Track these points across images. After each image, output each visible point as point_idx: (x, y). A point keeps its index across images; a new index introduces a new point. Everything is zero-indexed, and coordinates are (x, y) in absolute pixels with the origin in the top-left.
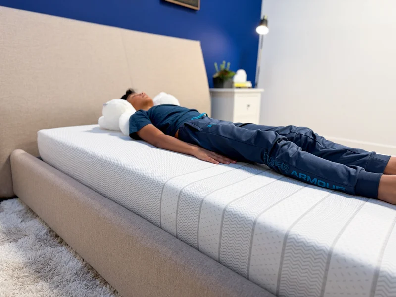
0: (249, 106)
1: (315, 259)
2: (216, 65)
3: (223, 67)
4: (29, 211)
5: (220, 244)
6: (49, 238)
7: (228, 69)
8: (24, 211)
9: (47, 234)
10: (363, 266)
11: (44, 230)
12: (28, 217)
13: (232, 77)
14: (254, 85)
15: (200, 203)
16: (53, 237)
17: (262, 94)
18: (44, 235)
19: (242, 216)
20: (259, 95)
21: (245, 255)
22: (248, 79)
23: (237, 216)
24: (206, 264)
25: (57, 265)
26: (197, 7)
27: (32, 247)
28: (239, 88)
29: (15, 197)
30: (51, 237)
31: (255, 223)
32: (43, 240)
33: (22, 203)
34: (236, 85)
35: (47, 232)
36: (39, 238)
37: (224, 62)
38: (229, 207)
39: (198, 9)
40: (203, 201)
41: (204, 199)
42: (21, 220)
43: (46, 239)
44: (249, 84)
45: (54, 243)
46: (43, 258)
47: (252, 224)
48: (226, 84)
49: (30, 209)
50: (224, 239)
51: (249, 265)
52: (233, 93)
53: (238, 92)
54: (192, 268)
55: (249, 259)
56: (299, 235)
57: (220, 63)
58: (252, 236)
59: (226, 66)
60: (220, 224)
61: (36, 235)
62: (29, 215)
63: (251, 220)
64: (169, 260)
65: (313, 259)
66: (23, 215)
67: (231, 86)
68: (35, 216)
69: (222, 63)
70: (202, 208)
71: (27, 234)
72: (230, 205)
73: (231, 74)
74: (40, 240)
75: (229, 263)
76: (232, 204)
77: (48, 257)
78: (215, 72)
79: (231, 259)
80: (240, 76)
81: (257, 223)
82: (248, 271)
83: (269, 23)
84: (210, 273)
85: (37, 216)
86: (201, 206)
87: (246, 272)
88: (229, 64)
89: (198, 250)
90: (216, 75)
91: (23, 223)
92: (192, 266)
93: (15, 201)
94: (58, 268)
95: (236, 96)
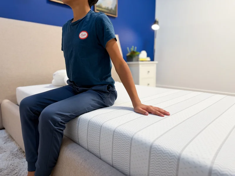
0: (149, 72)
1: (170, 162)
2: (128, 48)
3: (132, 49)
4: (10, 137)
5: (112, 155)
6: (19, 153)
7: (135, 50)
8: (7, 137)
9: (18, 151)
10: (201, 167)
11: (17, 148)
12: (9, 140)
13: (138, 55)
14: (152, 59)
15: (100, 128)
16: (21, 153)
17: (157, 64)
18: (16, 151)
19: (125, 134)
20: (155, 65)
21: (127, 161)
22: (148, 56)
23: (125, 136)
24: (102, 168)
25: (20, 170)
26: (116, 15)
27: (7, 159)
28: (143, 61)
29: (4, 129)
30: (20, 152)
31: (132, 139)
32: (14, 155)
33: (7, 132)
34: (140, 59)
35: (18, 149)
36: (13, 153)
37: (133, 47)
38: (117, 129)
39: (117, 16)
40: (101, 126)
41: (102, 125)
42: (4, 142)
43: (16, 154)
44: (149, 59)
45: (21, 156)
46: (13, 166)
47: (130, 140)
48: (134, 59)
49: (10, 136)
50: (114, 151)
51: (130, 168)
52: (138, 64)
53: (142, 64)
54: (94, 170)
55: (130, 164)
56: (159, 145)
57: (130, 48)
58: (131, 148)
59: (134, 48)
60: (112, 141)
61: (11, 151)
62: (10, 139)
63: (130, 137)
64: (80, 165)
65: (168, 162)
66: (6, 139)
67: (138, 60)
68: (13, 140)
69: (132, 47)
70: (101, 131)
71: (5, 151)
72: (118, 128)
73: (138, 53)
74: (13, 154)
75: (118, 167)
76: (119, 127)
77: (16, 165)
78: (128, 53)
79: (119, 165)
80: (143, 55)
81: (133, 139)
82: (130, 172)
83: (159, 23)
84: (104, 174)
85: (14, 140)
86: (101, 130)
87: (129, 173)
88: (136, 48)
89: (101, 159)
90: (128, 54)
91: (5, 144)
92: (94, 169)
93: (3, 131)
94: (20, 172)
95: (141, 66)
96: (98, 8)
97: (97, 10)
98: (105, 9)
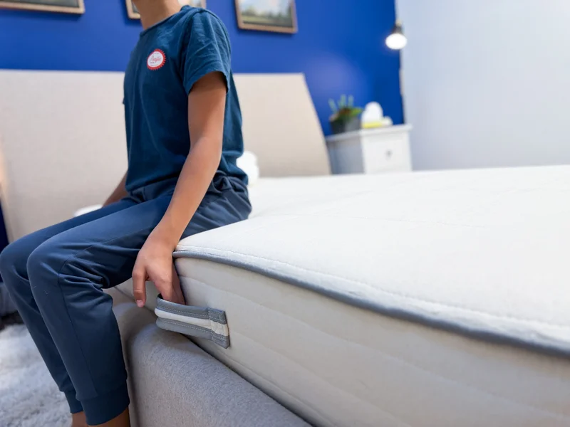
0: (389, 153)
2: (331, 102)
3: (342, 103)
7: (350, 105)
13: (359, 117)
17: (410, 132)
20: (405, 135)
22: (385, 114)
26: (291, 26)
34: (366, 124)
37: (343, 97)
39: (295, 30)
44: (388, 121)
48: (349, 126)
52: (359, 137)
53: (369, 135)
57: (337, 99)
59: (347, 101)
67: (358, 127)
69: (340, 98)
73: (357, 110)
78: (332, 113)
80: (373, 112)
83: (406, 29)
88: (351, 99)
90: (333, 117)
96: (246, 19)
97: (245, 22)
98: (263, 16)
